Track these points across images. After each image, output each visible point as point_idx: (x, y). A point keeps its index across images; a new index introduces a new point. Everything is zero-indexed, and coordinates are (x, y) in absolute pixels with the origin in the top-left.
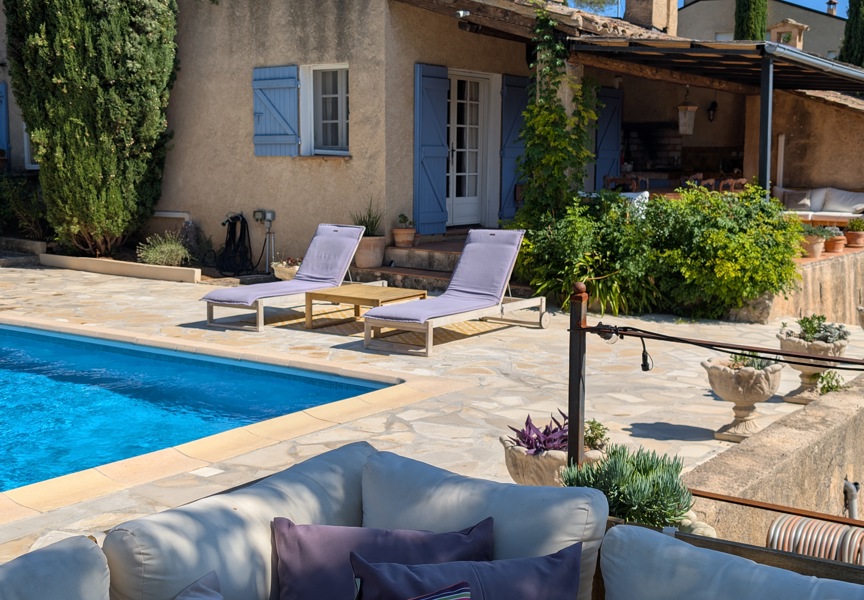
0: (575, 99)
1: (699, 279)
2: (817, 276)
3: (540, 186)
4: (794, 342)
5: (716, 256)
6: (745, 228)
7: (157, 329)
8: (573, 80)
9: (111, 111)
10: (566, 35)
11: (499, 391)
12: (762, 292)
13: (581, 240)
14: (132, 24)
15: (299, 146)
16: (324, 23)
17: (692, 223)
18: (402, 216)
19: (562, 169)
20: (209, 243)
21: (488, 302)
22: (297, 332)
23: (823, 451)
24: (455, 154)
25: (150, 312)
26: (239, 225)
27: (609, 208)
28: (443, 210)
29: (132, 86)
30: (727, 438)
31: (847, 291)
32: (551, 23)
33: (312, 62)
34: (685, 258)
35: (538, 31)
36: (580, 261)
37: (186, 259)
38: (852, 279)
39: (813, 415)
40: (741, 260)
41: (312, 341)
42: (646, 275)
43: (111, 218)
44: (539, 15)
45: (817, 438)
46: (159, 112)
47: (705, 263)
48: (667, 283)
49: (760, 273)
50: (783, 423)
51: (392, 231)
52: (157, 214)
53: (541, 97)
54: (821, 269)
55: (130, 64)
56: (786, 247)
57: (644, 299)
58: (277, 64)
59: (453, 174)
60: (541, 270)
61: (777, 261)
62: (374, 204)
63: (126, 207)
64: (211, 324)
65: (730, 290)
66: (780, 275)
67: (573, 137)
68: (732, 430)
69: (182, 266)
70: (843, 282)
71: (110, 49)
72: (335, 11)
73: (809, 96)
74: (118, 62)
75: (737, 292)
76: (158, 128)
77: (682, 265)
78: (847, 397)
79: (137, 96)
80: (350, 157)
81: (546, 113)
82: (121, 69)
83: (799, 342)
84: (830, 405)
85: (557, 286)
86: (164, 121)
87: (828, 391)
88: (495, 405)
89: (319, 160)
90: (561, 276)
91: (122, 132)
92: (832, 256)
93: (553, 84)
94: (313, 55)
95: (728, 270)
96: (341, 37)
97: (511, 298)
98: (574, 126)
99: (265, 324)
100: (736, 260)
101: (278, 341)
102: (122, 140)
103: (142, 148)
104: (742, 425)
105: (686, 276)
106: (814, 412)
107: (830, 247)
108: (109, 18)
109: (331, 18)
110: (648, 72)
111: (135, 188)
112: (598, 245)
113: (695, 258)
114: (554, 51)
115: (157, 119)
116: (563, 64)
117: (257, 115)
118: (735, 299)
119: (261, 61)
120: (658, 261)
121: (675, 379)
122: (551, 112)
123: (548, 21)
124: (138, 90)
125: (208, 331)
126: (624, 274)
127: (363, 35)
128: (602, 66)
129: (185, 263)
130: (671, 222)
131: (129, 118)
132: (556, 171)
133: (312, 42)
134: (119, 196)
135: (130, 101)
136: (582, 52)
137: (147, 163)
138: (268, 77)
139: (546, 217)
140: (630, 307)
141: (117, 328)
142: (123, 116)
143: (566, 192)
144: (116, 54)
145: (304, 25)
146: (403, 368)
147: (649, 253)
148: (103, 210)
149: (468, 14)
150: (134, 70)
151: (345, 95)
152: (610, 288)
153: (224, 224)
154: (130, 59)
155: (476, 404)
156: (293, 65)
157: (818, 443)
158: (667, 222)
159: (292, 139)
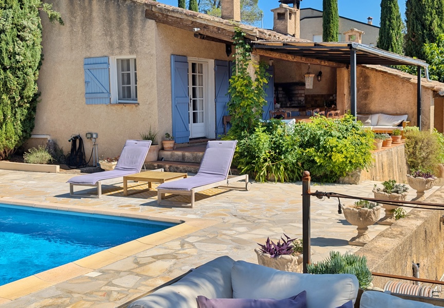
0: (256, 73)
1: (324, 163)
2: (380, 159)
3: (240, 117)
4: (382, 194)
5: (332, 151)
6: (346, 136)
7: (44, 199)
8: (255, 63)
9: (8, 82)
10: (250, 40)
11: (234, 225)
12: (355, 168)
13: (263, 145)
14: (18, 36)
15: (110, 98)
16: (122, 34)
17: (319, 134)
18: (167, 134)
19: (251, 108)
20: (61, 151)
21: (221, 178)
22: (120, 198)
23: (403, 248)
24: (192, 101)
25: (37, 190)
26: (78, 141)
27: (277, 127)
28: (187, 130)
29: (19, 69)
30: (355, 244)
31: (394, 166)
32: (243, 34)
33: (116, 55)
34: (317, 152)
35: (236, 38)
36: (263, 155)
37: (50, 160)
38: (396, 160)
39: (395, 231)
40: (345, 152)
41: (129, 202)
42: (297, 161)
43: (8, 139)
44: (236, 30)
45: (400, 242)
46: (34, 82)
47: (327, 154)
48: (308, 165)
49: (355, 159)
50: (381, 235)
51: (162, 142)
52: (32, 136)
53: (239, 72)
54: (382, 155)
55: (17, 57)
56: (367, 145)
57: (296, 174)
58: (97, 56)
59: (191, 112)
60: (243, 160)
61: (362, 152)
62: (152, 128)
63: (16, 133)
64: (72, 195)
65: (339, 168)
66: (364, 159)
67: (256, 92)
68: (357, 240)
69: (48, 164)
70: (392, 162)
71: (6, 50)
72: (128, 28)
73: (368, 68)
74: (11, 56)
75: (343, 169)
76: (33, 91)
77: (315, 156)
78: (410, 220)
79: (22, 74)
80: (138, 104)
81: (242, 80)
82: (13, 60)
83: (384, 194)
84: (403, 225)
85: (251, 168)
86: (36, 87)
87: (399, 218)
88: (234, 232)
89: (121, 106)
90: (254, 163)
91: (14, 93)
92: (386, 148)
93: (245, 65)
94: (117, 51)
95: (338, 158)
96: (132, 42)
97: (231, 175)
98: (256, 86)
99: (102, 194)
100: (342, 153)
101: (111, 202)
102: (14, 98)
103: (25, 102)
104: (362, 237)
105: (318, 162)
106: (395, 229)
107: (385, 144)
108: (6, 33)
109: (126, 31)
110: (290, 58)
111: (21, 123)
112: (272, 147)
113: (321, 152)
114: (245, 48)
115: (32, 86)
116: (249, 55)
117: (87, 83)
118: (342, 172)
119: (88, 55)
120: (303, 154)
121: (320, 214)
122: (244, 79)
123: (241, 33)
124: (22, 71)
125: (71, 199)
126: (286, 161)
127: (143, 40)
128: (268, 55)
129: (50, 162)
130: (309, 134)
131: (18, 86)
132: (248, 109)
133: (116, 44)
134: (12, 127)
135: (18, 77)
136: (258, 48)
137: (27, 109)
138: (92, 63)
139: (244, 133)
140: (289, 178)
141: (21, 199)
142: (14, 85)
143: (253, 120)
144: (10, 52)
145: (111, 36)
146: (181, 215)
147: (298, 150)
148: (4, 135)
149: (199, 29)
150: (20, 61)
151: (134, 72)
152: (279, 169)
153: (69, 141)
154: (18, 55)
155: (224, 232)
156: (106, 57)
157: (401, 245)
158: (306, 135)
159: (106, 95)
